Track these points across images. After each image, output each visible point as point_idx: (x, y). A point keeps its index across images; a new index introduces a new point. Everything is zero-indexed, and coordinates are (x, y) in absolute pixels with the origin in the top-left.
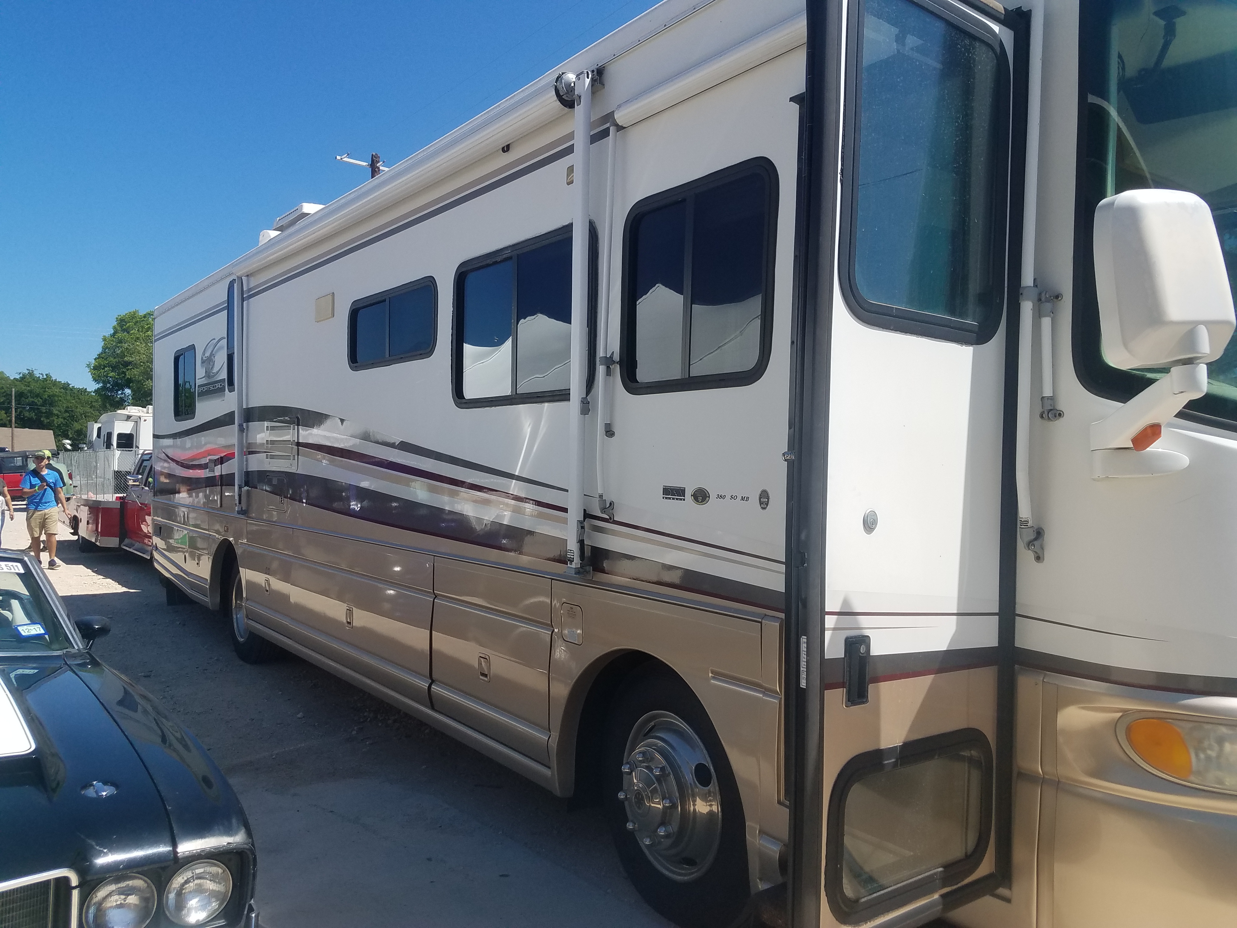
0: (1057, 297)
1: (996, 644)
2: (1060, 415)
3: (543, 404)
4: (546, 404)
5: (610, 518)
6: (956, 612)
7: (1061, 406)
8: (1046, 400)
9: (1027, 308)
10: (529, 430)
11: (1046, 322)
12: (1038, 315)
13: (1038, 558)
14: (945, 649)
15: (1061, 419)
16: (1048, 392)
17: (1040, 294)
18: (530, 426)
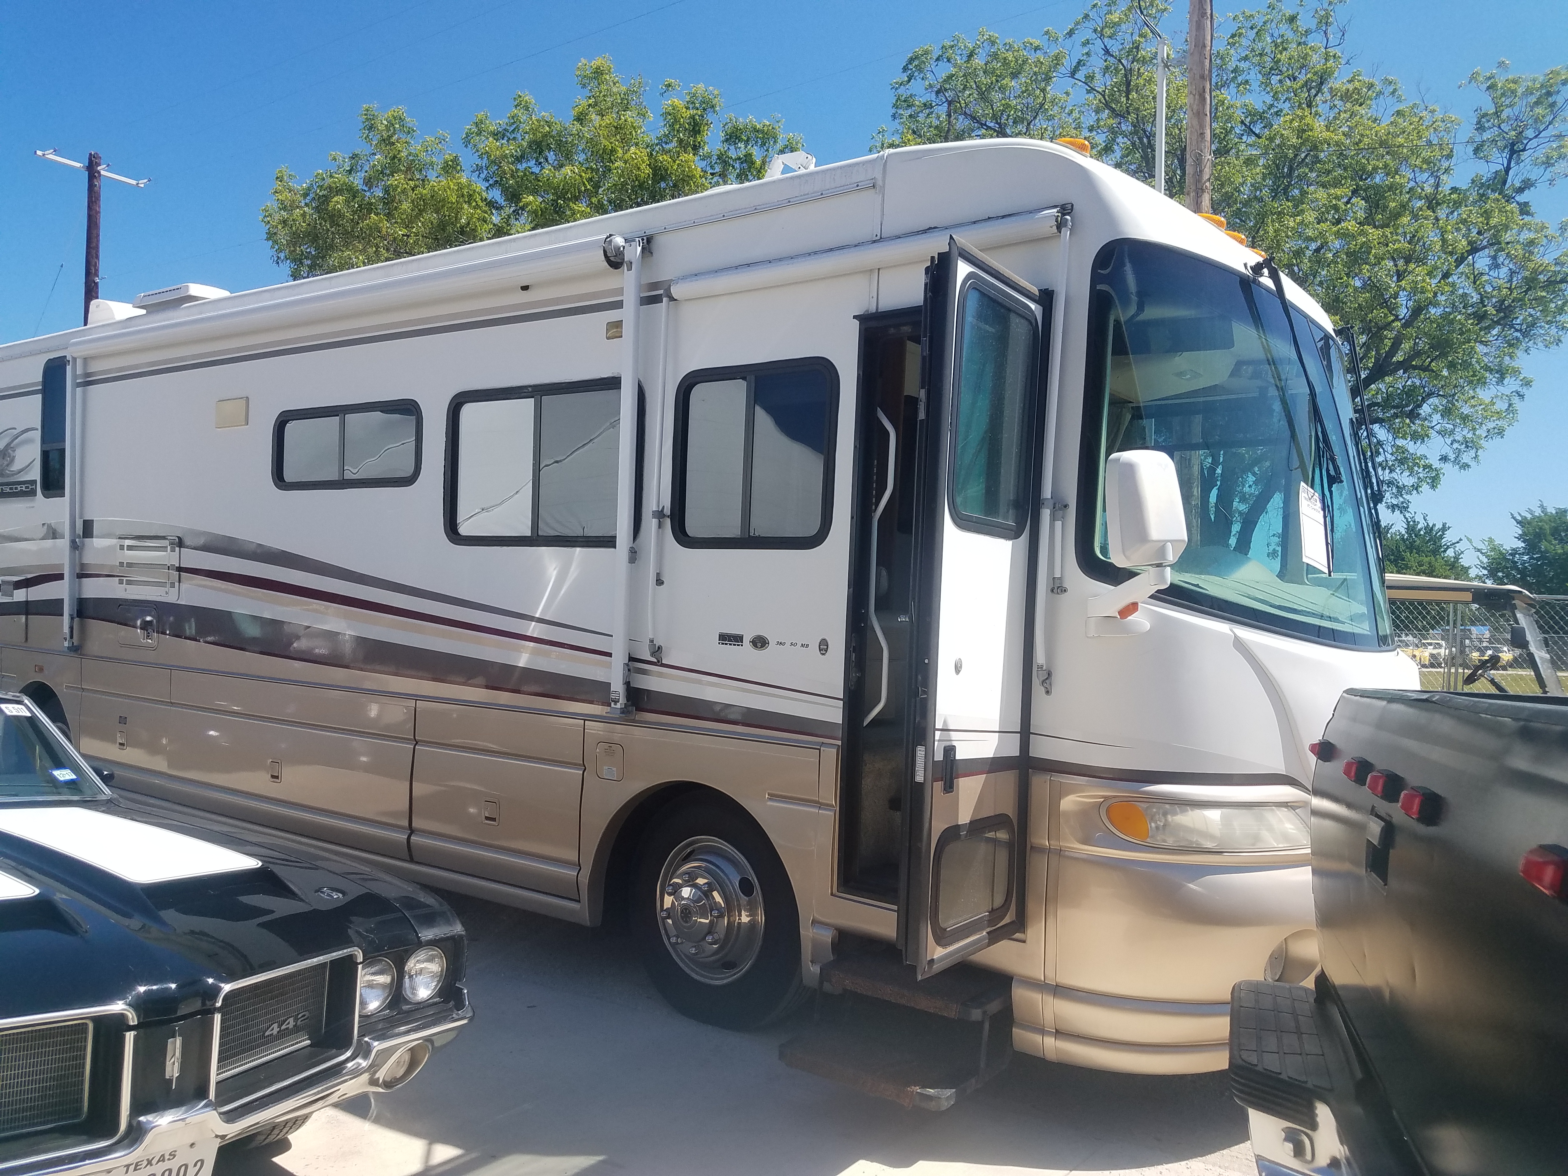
0: (1065, 506)
1: (1018, 754)
2: (1065, 591)
3: (574, 549)
4: (578, 549)
5: (658, 662)
6: (998, 730)
7: (1065, 585)
8: (1056, 580)
9: (1046, 514)
10: (555, 573)
11: (1058, 524)
12: (1053, 519)
13: (1048, 692)
14: (992, 756)
15: (1066, 594)
16: (1058, 575)
17: (1055, 504)
18: (557, 569)
